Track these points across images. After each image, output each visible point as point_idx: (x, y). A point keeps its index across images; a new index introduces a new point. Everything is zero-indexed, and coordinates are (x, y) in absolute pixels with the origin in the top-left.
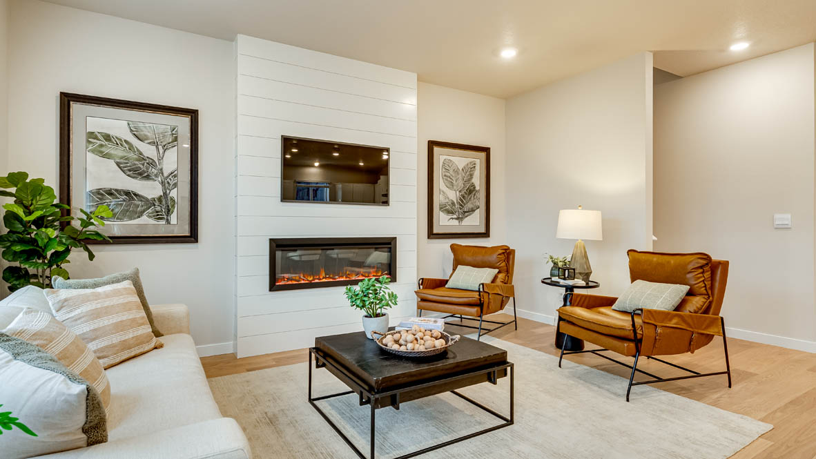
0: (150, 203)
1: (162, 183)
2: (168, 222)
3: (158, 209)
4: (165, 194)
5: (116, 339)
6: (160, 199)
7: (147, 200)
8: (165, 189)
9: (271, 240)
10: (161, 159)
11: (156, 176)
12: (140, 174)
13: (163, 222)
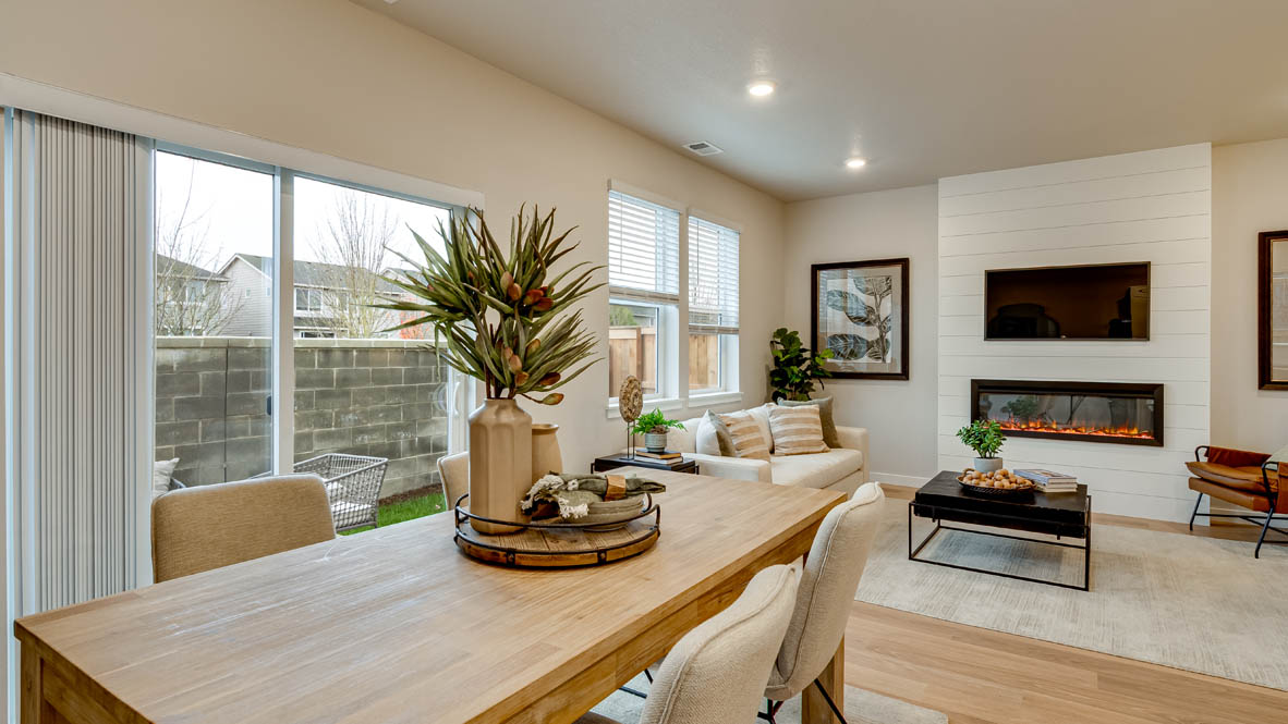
0: (870, 345)
1: (879, 327)
2: (884, 360)
3: (877, 350)
4: (882, 337)
5: (795, 438)
6: (877, 341)
7: (868, 342)
8: (881, 332)
9: (972, 381)
10: (878, 306)
11: (875, 321)
12: (863, 321)
13: (880, 361)
